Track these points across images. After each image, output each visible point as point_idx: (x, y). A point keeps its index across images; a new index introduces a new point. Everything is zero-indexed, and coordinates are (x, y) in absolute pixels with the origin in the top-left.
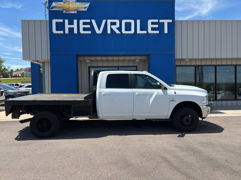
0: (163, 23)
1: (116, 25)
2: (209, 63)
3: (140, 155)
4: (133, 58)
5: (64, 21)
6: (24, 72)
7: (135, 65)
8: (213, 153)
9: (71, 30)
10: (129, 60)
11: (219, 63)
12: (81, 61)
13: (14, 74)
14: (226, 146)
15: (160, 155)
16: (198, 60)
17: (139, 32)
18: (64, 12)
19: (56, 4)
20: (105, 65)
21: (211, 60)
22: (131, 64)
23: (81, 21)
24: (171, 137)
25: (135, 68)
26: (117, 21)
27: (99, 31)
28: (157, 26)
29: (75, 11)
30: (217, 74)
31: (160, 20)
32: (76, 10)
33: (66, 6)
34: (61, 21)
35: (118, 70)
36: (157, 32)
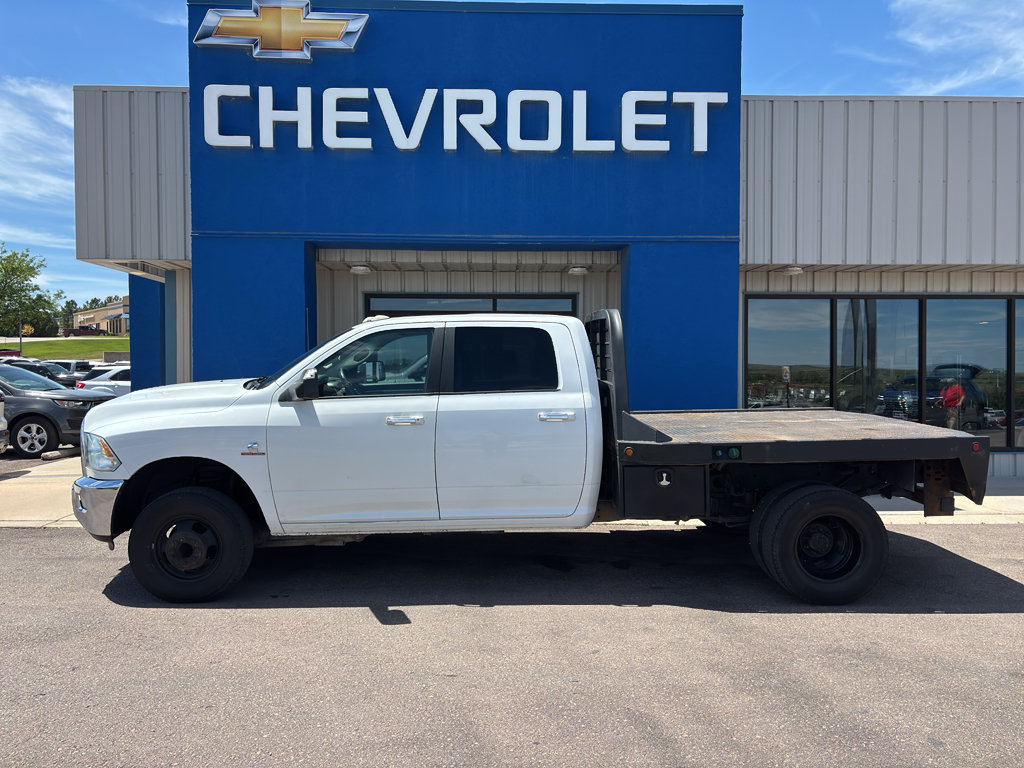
0: (689, 107)
1: (480, 111)
2: (892, 286)
3: (539, 705)
4: (555, 259)
5: (255, 94)
6: (121, 311)
7: (567, 291)
8: (876, 703)
9: (285, 132)
10: (542, 269)
11: (937, 286)
12: (331, 270)
13: (79, 320)
14: (944, 669)
15: (631, 705)
16: (842, 271)
17: (581, 143)
18: (256, 52)
19: (223, 19)
20: (437, 286)
21: (904, 270)
22: (551, 286)
23: (331, 96)
24: (695, 619)
25: (567, 304)
26: (488, 97)
27: (408, 137)
28: (660, 119)
29: (302, 50)
30: (929, 334)
31: (675, 94)
32: (309, 43)
33: (266, 25)
34: (243, 91)
35: (495, 311)
36: (664, 146)
